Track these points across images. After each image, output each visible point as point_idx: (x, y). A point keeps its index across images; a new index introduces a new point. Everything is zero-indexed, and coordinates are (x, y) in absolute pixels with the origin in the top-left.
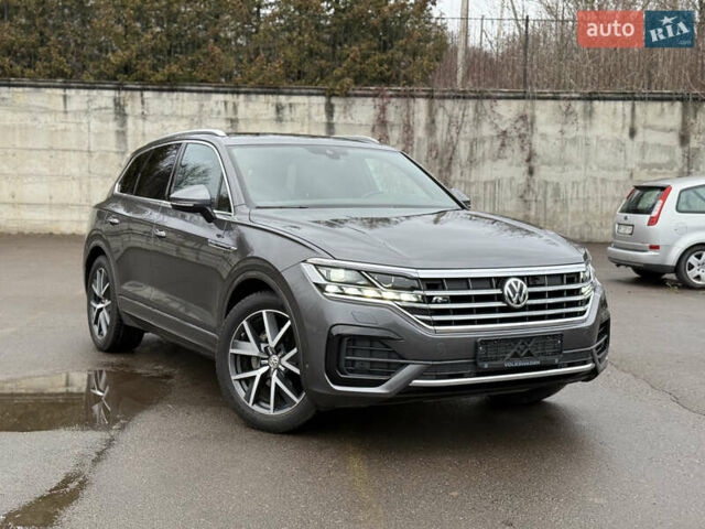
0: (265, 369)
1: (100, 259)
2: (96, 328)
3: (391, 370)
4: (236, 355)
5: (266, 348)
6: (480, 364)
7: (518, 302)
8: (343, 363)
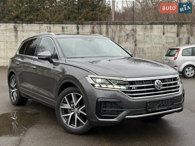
0: (73, 113)
1: (13, 76)
2: (12, 98)
3: (118, 113)
4: (62, 108)
5: (73, 106)
6: (148, 110)
7: (159, 88)
8: (102, 111)
